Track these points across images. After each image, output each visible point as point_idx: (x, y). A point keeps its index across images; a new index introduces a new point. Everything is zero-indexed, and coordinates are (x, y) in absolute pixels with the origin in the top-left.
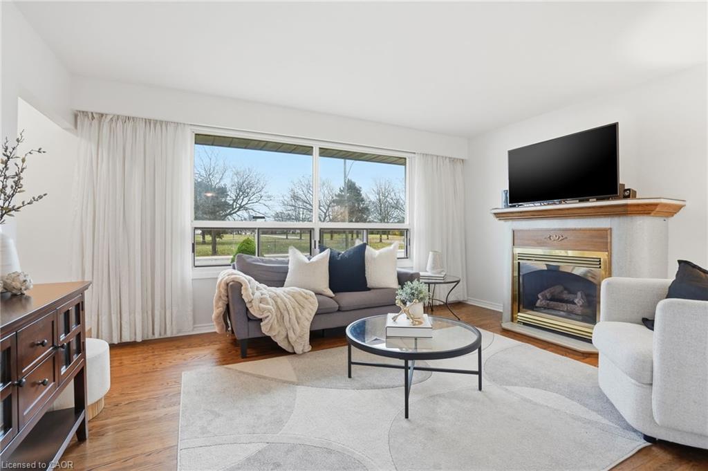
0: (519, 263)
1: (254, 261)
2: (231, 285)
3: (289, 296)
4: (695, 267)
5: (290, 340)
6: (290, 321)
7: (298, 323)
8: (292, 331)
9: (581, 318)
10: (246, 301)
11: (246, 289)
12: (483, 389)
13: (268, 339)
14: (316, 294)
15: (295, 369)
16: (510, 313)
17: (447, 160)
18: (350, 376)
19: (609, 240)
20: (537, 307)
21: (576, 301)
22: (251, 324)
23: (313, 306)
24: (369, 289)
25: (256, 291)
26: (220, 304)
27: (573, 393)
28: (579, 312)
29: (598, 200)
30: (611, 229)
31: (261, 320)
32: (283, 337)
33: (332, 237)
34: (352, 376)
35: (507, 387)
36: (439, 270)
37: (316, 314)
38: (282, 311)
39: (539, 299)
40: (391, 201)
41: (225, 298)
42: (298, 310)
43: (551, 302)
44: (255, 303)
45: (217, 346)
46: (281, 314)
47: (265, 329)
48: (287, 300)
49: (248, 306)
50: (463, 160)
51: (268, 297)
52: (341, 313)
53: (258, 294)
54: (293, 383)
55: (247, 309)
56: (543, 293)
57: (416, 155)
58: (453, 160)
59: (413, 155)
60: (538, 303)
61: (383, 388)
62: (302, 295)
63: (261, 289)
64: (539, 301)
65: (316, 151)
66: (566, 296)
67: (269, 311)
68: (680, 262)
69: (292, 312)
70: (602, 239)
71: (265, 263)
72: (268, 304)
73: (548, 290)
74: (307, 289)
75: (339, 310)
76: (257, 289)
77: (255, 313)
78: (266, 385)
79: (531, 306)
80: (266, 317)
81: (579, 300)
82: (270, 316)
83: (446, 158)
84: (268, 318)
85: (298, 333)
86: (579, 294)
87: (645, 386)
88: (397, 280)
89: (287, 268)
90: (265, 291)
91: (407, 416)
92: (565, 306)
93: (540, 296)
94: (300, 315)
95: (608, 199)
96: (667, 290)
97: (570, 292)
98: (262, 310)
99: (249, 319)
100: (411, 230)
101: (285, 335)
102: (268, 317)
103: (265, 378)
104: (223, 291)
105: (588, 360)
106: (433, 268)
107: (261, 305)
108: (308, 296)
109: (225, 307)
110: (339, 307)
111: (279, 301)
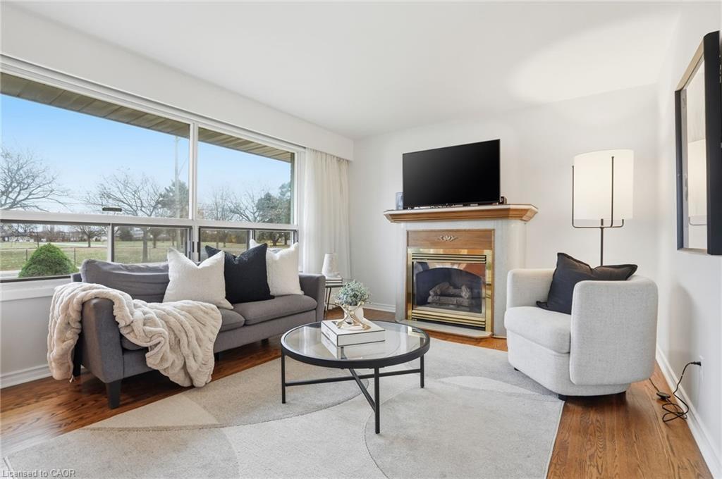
0: (413, 263)
1: (114, 269)
2: (95, 304)
3: (183, 313)
4: (569, 257)
5: (189, 370)
6: (188, 345)
7: (200, 346)
8: (191, 358)
9: (468, 309)
10: (122, 324)
11: (121, 308)
12: (425, 387)
13: (155, 374)
14: (218, 307)
15: (205, 407)
16: (404, 311)
17: (335, 159)
18: (284, 402)
19: (493, 239)
20: (429, 303)
21: (463, 294)
22: (127, 357)
23: (215, 324)
24: (273, 297)
25: (135, 310)
26: (69, 334)
27: (493, 374)
28: (466, 304)
29: (479, 205)
30: (494, 230)
31: (146, 350)
32: (178, 368)
33: (155, 244)
34: (287, 400)
35: (442, 380)
36: (336, 273)
37: (220, 332)
38: (177, 332)
39: (430, 295)
40: (230, 204)
41: (78, 325)
42: (198, 330)
43: (442, 298)
44: (138, 327)
45: (56, 400)
46: (176, 336)
47: (152, 361)
48: (182, 318)
49: (124, 332)
50: (348, 161)
51: (155, 316)
52: (247, 328)
53: (138, 314)
54: (215, 427)
55: (122, 336)
56: (433, 289)
57: (306, 151)
58: (339, 160)
59: (303, 150)
60: (430, 299)
61: (329, 407)
62: (202, 310)
63: (140, 307)
64: (430, 297)
65: (193, 132)
66: (452, 290)
67: (160, 335)
68: (559, 254)
69: (192, 334)
70: (487, 238)
71: (132, 270)
72: (156, 325)
73: (437, 287)
74: (206, 302)
75: (245, 325)
76: (136, 306)
77: (137, 339)
78: (175, 438)
79: (423, 302)
80: (156, 345)
81: (465, 293)
82: (163, 343)
83: (334, 156)
84: (159, 346)
85: (200, 359)
86: (464, 288)
87: (563, 355)
88: (299, 285)
89: (167, 275)
90: (146, 309)
91: (378, 431)
92: (454, 300)
93: (431, 293)
94: (201, 335)
95: (491, 204)
96: (551, 278)
97: (456, 287)
98: (150, 336)
99: (125, 350)
100: (300, 232)
101: (181, 365)
102: (159, 343)
103: (167, 429)
104: (74, 315)
105: (481, 343)
106: (330, 271)
107: (147, 328)
108: (210, 311)
109: (77, 338)
110: (246, 321)
111: (172, 320)
